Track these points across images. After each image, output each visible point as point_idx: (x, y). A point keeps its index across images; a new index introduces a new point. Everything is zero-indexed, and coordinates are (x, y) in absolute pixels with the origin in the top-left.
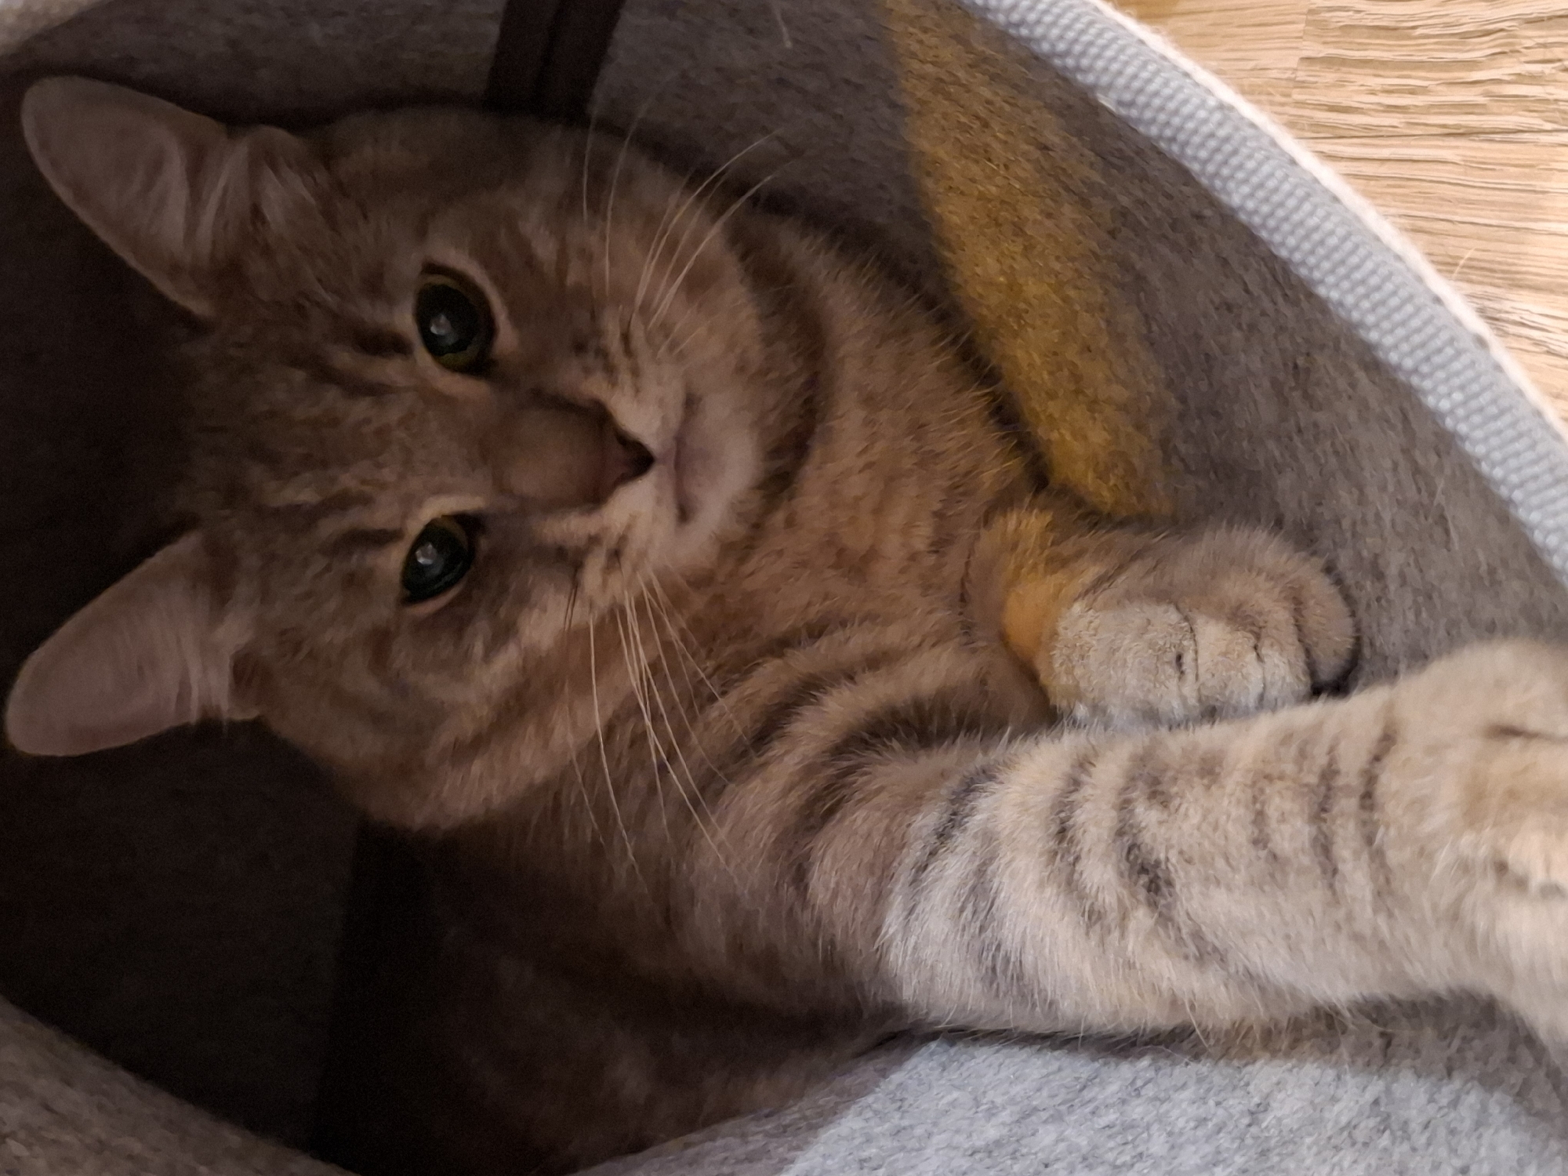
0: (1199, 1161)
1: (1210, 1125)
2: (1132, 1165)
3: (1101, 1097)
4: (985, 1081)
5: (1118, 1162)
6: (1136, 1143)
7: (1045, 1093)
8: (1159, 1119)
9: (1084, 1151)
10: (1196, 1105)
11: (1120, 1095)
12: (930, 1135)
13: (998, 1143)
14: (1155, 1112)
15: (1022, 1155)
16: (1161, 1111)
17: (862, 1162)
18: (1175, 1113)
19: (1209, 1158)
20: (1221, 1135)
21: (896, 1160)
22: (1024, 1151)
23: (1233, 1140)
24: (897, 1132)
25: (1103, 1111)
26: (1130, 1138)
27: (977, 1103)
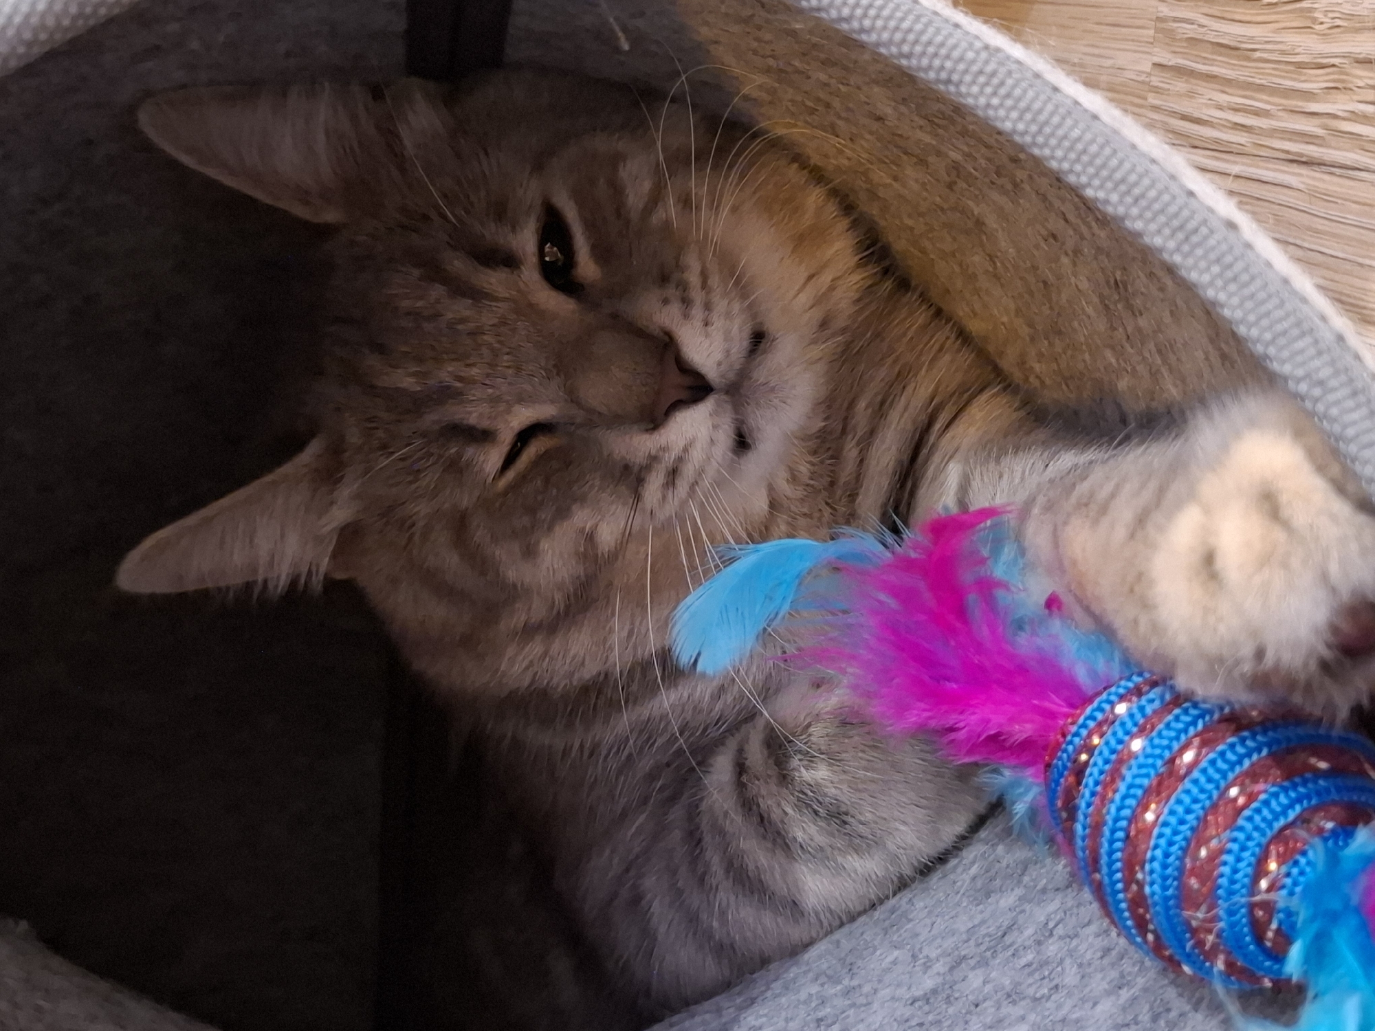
0: (1106, 986)
1: (1114, 953)
2: (1050, 996)
3: (1019, 940)
4: (922, 938)
5: (1038, 995)
6: (1052, 977)
7: (972, 943)
8: (1071, 953)
9: (1008, 988)
10: (1101, 938)
11: (1035, 937)
12: (876, 991)
13: (934, 991)
14: (1066, 948)
15: (957, 999)
16: (1071, 946)
17: (819, 1021)
18: (1082, 948)
19: (1115, 983)
20: (1123, 961)
21: (848, 1017)
22: (957, 995)
23: (1134, 965)
24: (847, 992)
25: (1022, 953)
26: (1047, 973)
27: (914, 957)
